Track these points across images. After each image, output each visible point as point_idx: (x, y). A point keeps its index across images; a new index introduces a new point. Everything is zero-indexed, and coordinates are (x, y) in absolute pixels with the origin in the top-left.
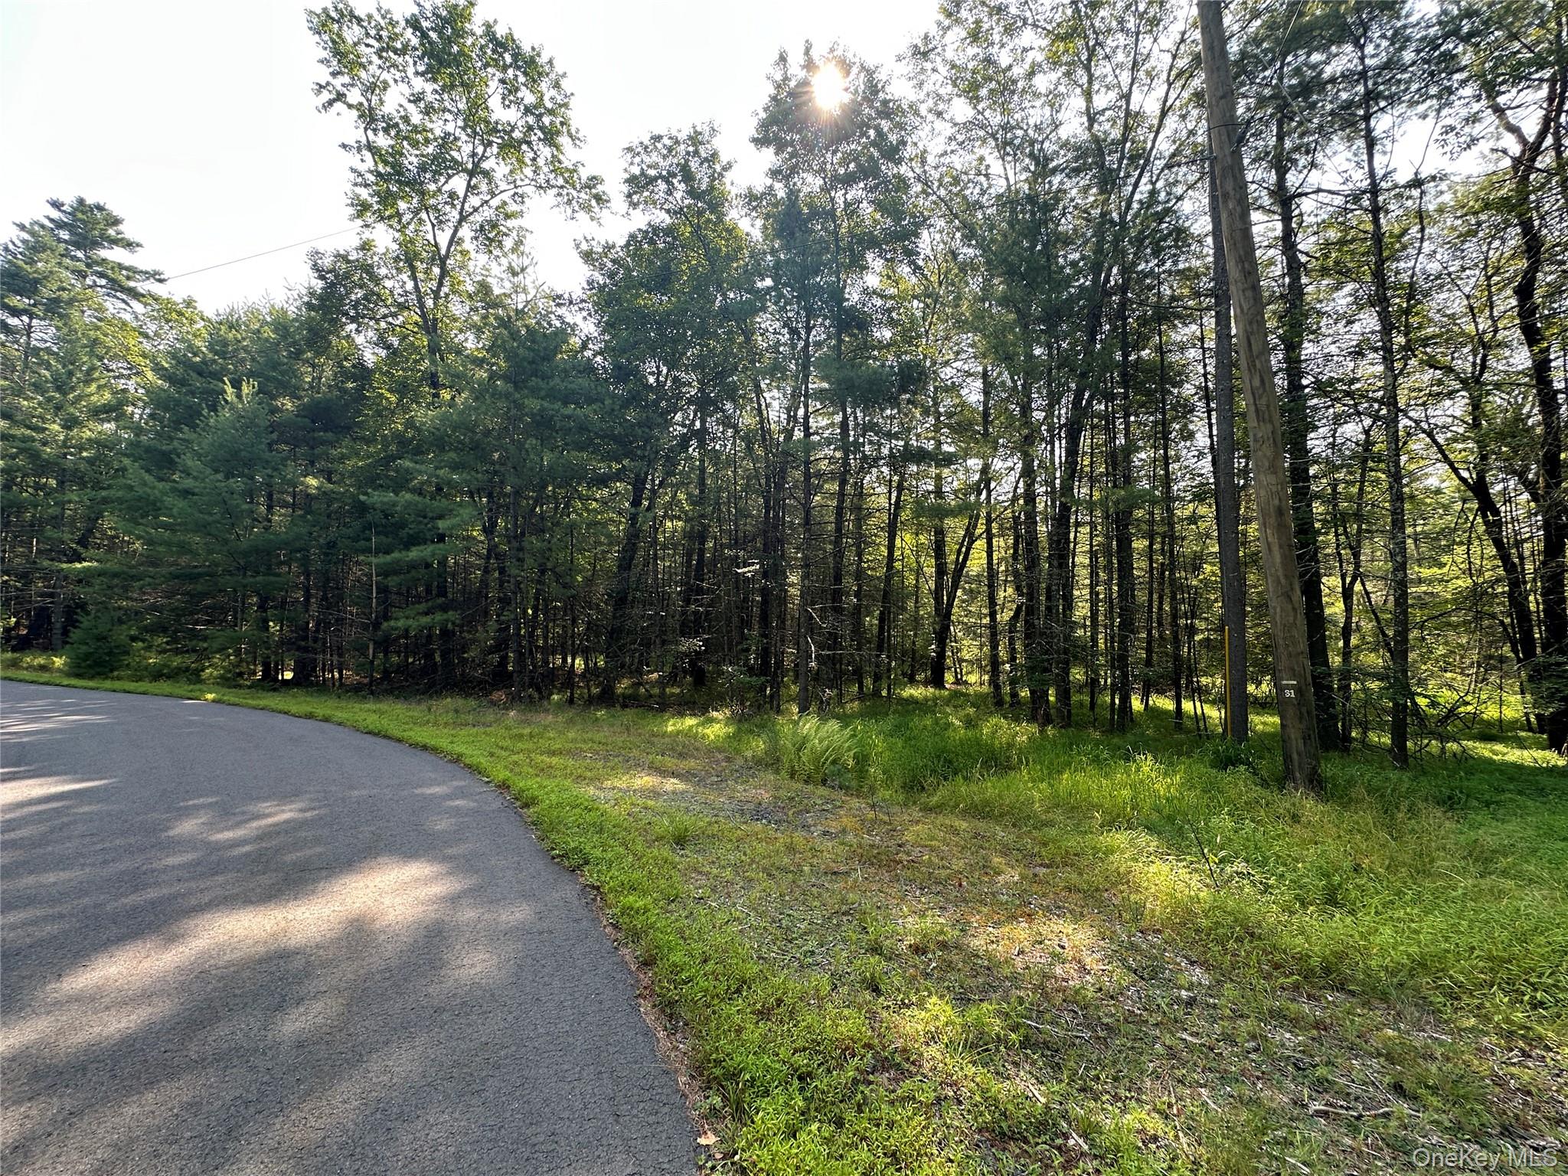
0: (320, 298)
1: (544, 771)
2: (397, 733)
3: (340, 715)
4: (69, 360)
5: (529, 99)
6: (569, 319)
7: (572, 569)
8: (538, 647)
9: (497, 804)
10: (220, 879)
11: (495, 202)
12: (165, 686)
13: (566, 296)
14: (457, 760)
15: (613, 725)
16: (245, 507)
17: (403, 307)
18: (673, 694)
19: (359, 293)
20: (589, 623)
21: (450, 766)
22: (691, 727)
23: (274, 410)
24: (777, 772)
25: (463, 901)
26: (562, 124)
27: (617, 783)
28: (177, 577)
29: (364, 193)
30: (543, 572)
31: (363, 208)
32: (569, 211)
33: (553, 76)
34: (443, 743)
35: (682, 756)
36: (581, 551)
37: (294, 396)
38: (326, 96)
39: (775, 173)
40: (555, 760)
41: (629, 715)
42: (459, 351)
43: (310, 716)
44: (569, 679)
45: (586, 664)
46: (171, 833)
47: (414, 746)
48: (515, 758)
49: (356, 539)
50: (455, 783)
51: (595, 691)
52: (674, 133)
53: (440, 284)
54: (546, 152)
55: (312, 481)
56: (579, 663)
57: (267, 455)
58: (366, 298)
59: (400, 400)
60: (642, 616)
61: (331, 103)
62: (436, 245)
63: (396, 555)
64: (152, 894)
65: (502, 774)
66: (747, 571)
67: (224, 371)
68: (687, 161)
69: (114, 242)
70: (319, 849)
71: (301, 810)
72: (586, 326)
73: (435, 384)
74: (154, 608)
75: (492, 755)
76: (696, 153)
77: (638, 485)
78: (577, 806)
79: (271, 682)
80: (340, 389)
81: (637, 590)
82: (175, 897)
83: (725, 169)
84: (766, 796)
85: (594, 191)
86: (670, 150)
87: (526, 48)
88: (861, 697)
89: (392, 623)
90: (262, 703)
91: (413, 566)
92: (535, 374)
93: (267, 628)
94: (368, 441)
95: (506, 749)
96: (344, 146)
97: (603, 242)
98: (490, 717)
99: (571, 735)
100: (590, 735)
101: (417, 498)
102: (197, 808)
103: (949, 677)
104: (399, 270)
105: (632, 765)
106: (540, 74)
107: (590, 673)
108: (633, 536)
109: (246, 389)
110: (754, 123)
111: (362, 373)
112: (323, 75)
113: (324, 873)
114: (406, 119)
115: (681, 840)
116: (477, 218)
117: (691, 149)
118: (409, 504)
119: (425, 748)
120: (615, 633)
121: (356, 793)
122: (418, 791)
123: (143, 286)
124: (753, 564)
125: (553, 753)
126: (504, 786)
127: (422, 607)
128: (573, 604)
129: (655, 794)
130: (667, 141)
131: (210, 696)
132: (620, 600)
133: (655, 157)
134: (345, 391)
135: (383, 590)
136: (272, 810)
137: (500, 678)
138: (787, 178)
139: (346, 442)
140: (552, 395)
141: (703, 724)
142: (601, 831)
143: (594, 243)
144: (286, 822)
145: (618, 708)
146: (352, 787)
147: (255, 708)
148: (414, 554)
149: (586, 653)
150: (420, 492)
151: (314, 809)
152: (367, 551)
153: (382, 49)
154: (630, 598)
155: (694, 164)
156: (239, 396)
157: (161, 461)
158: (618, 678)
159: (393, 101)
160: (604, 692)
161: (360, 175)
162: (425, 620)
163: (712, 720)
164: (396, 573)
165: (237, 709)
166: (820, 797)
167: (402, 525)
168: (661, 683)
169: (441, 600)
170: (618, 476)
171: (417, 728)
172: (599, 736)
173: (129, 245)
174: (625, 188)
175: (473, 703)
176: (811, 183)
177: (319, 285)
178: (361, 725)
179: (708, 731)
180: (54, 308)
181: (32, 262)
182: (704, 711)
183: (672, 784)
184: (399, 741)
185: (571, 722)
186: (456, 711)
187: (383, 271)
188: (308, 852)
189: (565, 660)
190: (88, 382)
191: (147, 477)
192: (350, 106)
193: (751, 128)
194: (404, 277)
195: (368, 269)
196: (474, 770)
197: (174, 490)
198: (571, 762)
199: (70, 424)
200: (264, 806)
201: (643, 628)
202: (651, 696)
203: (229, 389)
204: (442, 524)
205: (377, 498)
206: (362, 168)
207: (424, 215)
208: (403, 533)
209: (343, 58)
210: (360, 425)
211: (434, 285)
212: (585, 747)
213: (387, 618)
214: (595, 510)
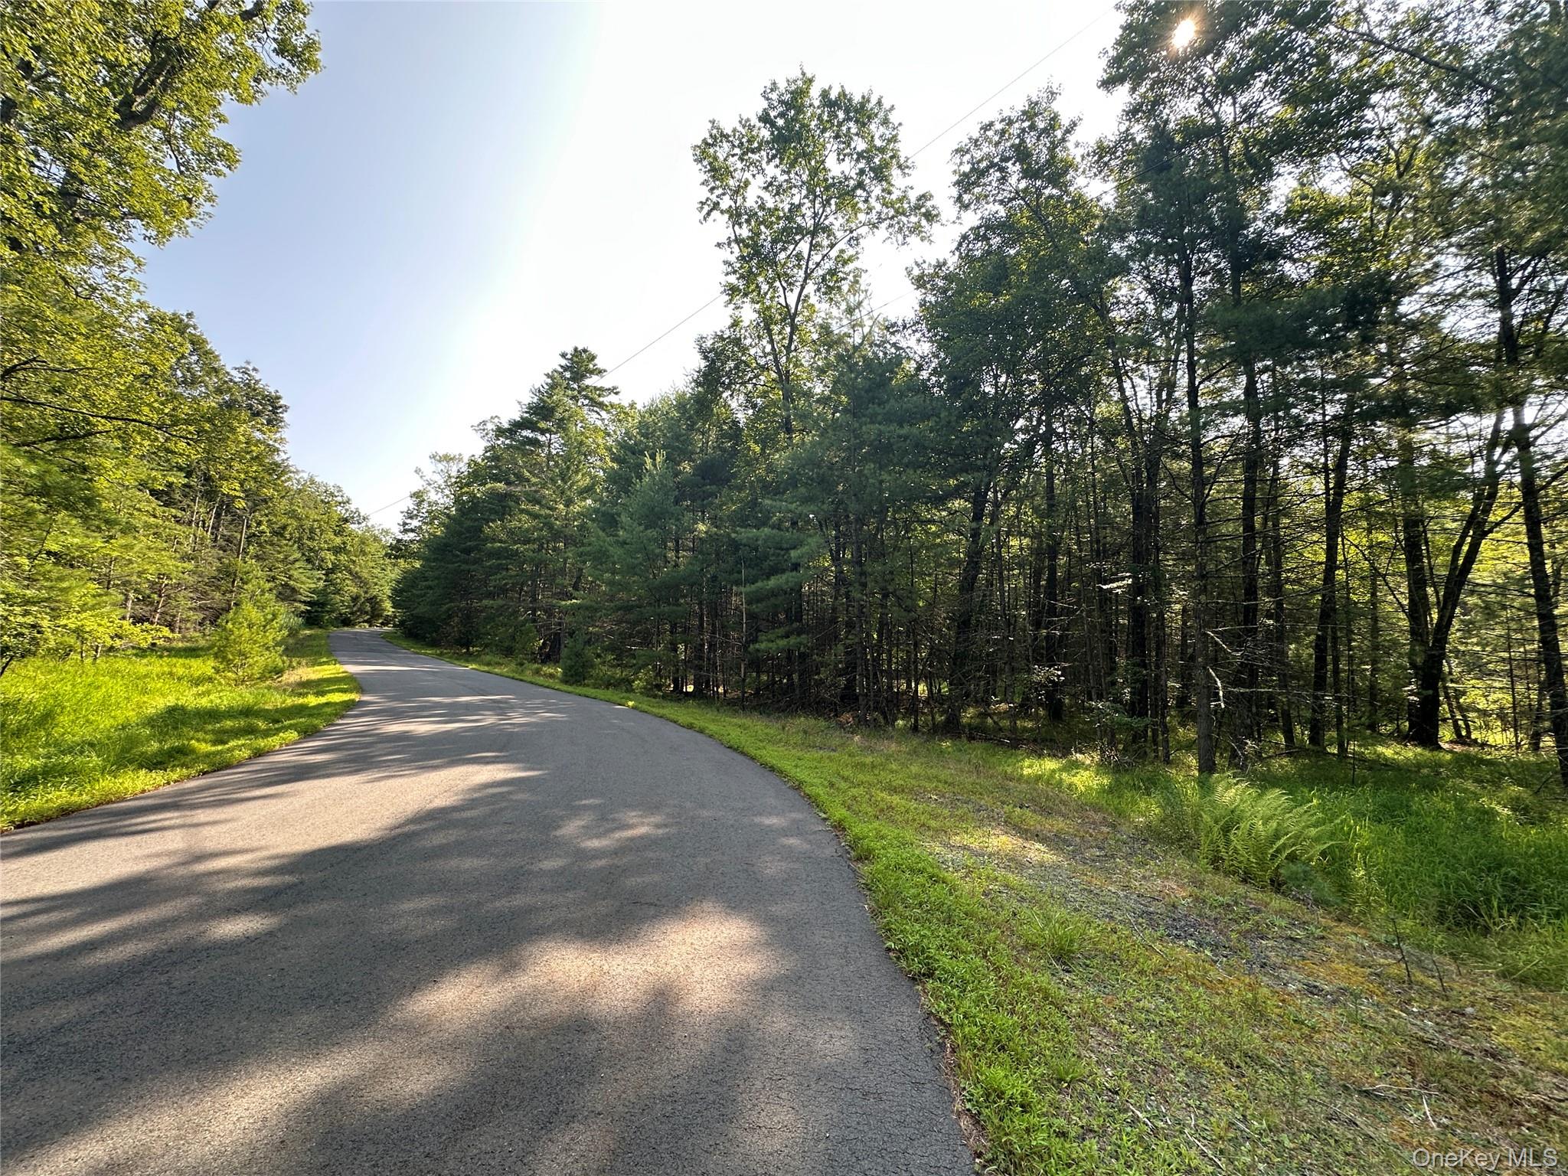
0: (705, 375)
1: (885, 812)
2: (753, 752)
3: (713, 728)
4: (567, 458)
5: (860, 145)
6: (903, 344)
7: (913, 592)
8: (882, 671)
9: (829, 851)
10: (570, 895)
11: (834, 253)
12: (609, 693)
13: (900, 323)
14: (798, 787)
15: (960, 761)
16: (657, 551)
17: (764, 368)
18: (1025, 730)
19: (732, 364)
20: (932, 648)
21: (791, 793)
22: (1054, 771)
23: (677, 474)
24: (1188, 854)
25: (776, 997)
26: (892, 157)
27: (967, 840)
28: (620, 609)
29: (733, 279)
30: (885, 596)
31: (732, 290)
32: (900, 237)
33: (881, 115)
34: (787, 765)
35: (1047, 812)
36: (922, 574)
37: (691, 460)
38: (706, 209)
39: (1133, 113)
40: (896, 799)
41: (977, 750)
42: (808, 394)
43: (690, 727)
44: (913, 706)
45: (930, 691)
46: (559, 833)
47: (764, 765)
48: (854, 791)
49: (731, 573)
50: (794, 815)
51: (940, 718)
52: (1007, 113)
53: (791, 340)
54: (877, 190)
55: (702, 527)
56: (922, 688)
57: (673, 509)
58: (737, 367)
59: (763, 450)
60: (987, 641)
61: (709, 214)
62: (787, 306)
63: (759, 584)
64: (519, 901)
65: (839, 813)
66: (1118, 587)
67: (647, 447)
68: (1023, 141)
69: (592, 372)
70: (656, 878)
71: (658, 826)
72: (919, 346)
73: (789, 430)
74: (610, 632)
75: (832, 785)
76: (1033, 127)
77: (979, 501)
78: (921, 871)
79: (679, 696)
80: (721, 449)
81: (981, 612)
82: (530, 910)
83: (1068, 131)
84: (1182, 895)
85: (923, 210)
86: (1003, 132)
87: (857, 99)
88: (1292, 750)
89: (757, 646)
90: (662, 711)
91: (774, 593)
92: (872, 401)
93: (675, 650)
94: (740, 489)
95: (845, 779)
96: (719, 245)
97: (934, 263)
98: (836, 741)
99: (914, 769)
100: (934, 771)
101: (775, 531)
102: (586, 808)
103: (1446, 734)
104: (760, 337)
105: (986, 818)
106: (869, 118)
107: (933, 698)
108: (975, 556)
109: (658, 459)
110: (1103, 63)
111: (735, 432)
112: (703, 193)
113: (652, 911)
114: (762, 207)
115: (1063, 956)
116: (820, 272)
117: (1026, 124)
118: (767, 538)
119: (772, 769)
120: (959, 659)
121: (705, 813)
122: (757, 820)
123: (606, 400)
124: (1123, 579)
125: (894, 790)
126: (840, 827)
127: (781, 631)
128: (916, 627)
129: (1015, 863)
130: (999, 126)
131: (631, 703)
132: (964, 623)
133: (986, 149)
134: (724, 450)
135: (751, 616)
136: (634, 820)
137: (848, 699)
138: (1151, 113)
139: (725, 491)
140: (888, 419)
141: (1063, 769)
142: (949, 921)
143: (925, 266)
144: (641, 837)
145: (964, 739)
146: (703, 806)
147: (656, 715)
148: (772, 582)
149: (929, 678)
150: (778, 527)
151: (666, 826)
152: (738, 583)
153: (744, 154)
154: (973, 622)
155: (1030, 140)
156: (654, 465)
157: (609, 521)
158: (963, 707)
159: (753, 195)
160: (948, 721)
161: (730, 264)
162: (782, 643)
163: (1077, 765)
164: (759, 600)
165: (644, 716)
166: (1280, 912)
167: (766, 557)
168: (1012, 715)
169: (796, 625)
170: (956, 493)
171: (770, 747)
172: (944, 774)
173: (600, 372)
174: (954, 192)
175: (822, 723)
176: (1184, 108)
177: (703, 364)
178: (725, 739)
179: (1076, 780)
180: (562, 425)
181: (550, 396)
182: (1066, 753)
183: (1037, 852)
184: (753, 759)
185: (915, 752)
186: (805, 732)
187: (748, 342)
188: (647, 879)
189: (909, 686)
190: (577, 472)
191: (601, 533)
192: (722, 212)
193: (1099, 69)
194: (764, 342)
195: (737, 342)
196: (813, 802)
197: (617, 542)
198: (913, 805)
199: (569, 503)
200: (632, 816)
201: (988, 655)
202: (1001, 729)
203: (648, 460)
204: (793, 554)
205: (745, 534)
206: (732, 259)
207: (777, 284)
208: (765, 565)
209: (718, 173)
210: (734, 476)
211: (786, 342)
212: (929, 786)
213: (755, 641)
214: (934, 533)
